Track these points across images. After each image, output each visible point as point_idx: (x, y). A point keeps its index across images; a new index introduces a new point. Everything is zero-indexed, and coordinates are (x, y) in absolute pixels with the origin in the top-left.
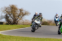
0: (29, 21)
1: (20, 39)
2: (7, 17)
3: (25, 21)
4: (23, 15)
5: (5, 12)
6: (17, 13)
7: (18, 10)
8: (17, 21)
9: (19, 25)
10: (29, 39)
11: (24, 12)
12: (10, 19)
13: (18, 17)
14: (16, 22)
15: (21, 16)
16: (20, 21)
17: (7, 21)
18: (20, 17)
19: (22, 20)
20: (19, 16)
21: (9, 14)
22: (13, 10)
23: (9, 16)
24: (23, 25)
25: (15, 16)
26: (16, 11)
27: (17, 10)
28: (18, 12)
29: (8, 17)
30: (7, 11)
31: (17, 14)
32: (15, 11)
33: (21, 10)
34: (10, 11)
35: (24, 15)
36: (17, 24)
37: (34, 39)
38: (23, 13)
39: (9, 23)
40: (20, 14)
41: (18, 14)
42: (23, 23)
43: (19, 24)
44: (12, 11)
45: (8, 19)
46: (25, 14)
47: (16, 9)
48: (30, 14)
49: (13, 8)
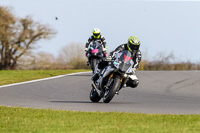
0: (52, 56)
1: (24, 117)
3: (38, 56)
4: (33, 39)
6: (14, 31)
7: (18, 23)
8: (14, 56)
9: (20, 72)
10: (52, 115)
11: (35, 29)
13: (16, 46)
14: (12, 61)
15: (27, 41)
16: (24, 59)
19: (29, 54)
20: (19, 42)
22: (2, 22)
24: (34, 69)
25: (7, 43)
26: (11, 25)
27: (14, 23)
28: (18, 29)
31: (14, 34)
32: (7, 27)
33: (25, 23)
35: (35, 37)
36: (13, 67)
37: (69, 114)
38: (31, 32)
40: (23, 34)
41: (18, 36)
42: (33, 62)
43: (21, 69)
46: (39, 35)
47: (11, 19)
48: (55, 33)
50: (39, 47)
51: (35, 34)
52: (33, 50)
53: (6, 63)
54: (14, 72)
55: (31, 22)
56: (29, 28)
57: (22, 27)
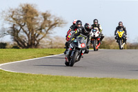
1: (44, 81)
2: (14, 32)
3: (54, 39)
4: (51, 27)
5: (11, 19)
6: (38, 21)
7: (40, 16)
8: (37, 39)
9: (42, 50)
10: (64, 80)
11: (52, 20)
12: (22, 36)
13: (39, 31)
14: (36, 42)
15: (47, 28)
16: (44, 41)
17: (15, 40)
18: (43, 31)
19: (49, 36)
20: (41, 29)
21: (20, 25)
22: (29, 15)
23: (19, 28)
24: (51, 48)
25: (33, 30)
26: (35, 17)
27: (37, 15)
28: (40, 20)
29: (18, 32)
30: (14, 19)
31: (37, 23)
32: (32, 19)
33: (45, 16)
34: (22, 17)
35: (52, 26)
36: (36, 46)
37: (75, 79)
38: (50, 22)
39: (19, 44)
40: (44, 24)
41: (40, 25)
42: (51, 43)
43: (42, 48)
44: (25, 18)
45: (17, 37)
46: (55, 24)
47: (36, 13)
48: (66, 23)
49: (27, 10)
50: (55, 33)
51: (52, 24)
52: (50, 35)
53: (32, 43)
54: (37, 49)
55: (49, 15)
56: (48, 19)
57: (43, 19)
